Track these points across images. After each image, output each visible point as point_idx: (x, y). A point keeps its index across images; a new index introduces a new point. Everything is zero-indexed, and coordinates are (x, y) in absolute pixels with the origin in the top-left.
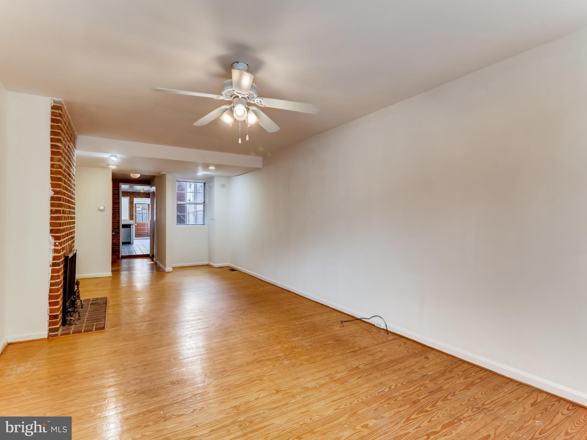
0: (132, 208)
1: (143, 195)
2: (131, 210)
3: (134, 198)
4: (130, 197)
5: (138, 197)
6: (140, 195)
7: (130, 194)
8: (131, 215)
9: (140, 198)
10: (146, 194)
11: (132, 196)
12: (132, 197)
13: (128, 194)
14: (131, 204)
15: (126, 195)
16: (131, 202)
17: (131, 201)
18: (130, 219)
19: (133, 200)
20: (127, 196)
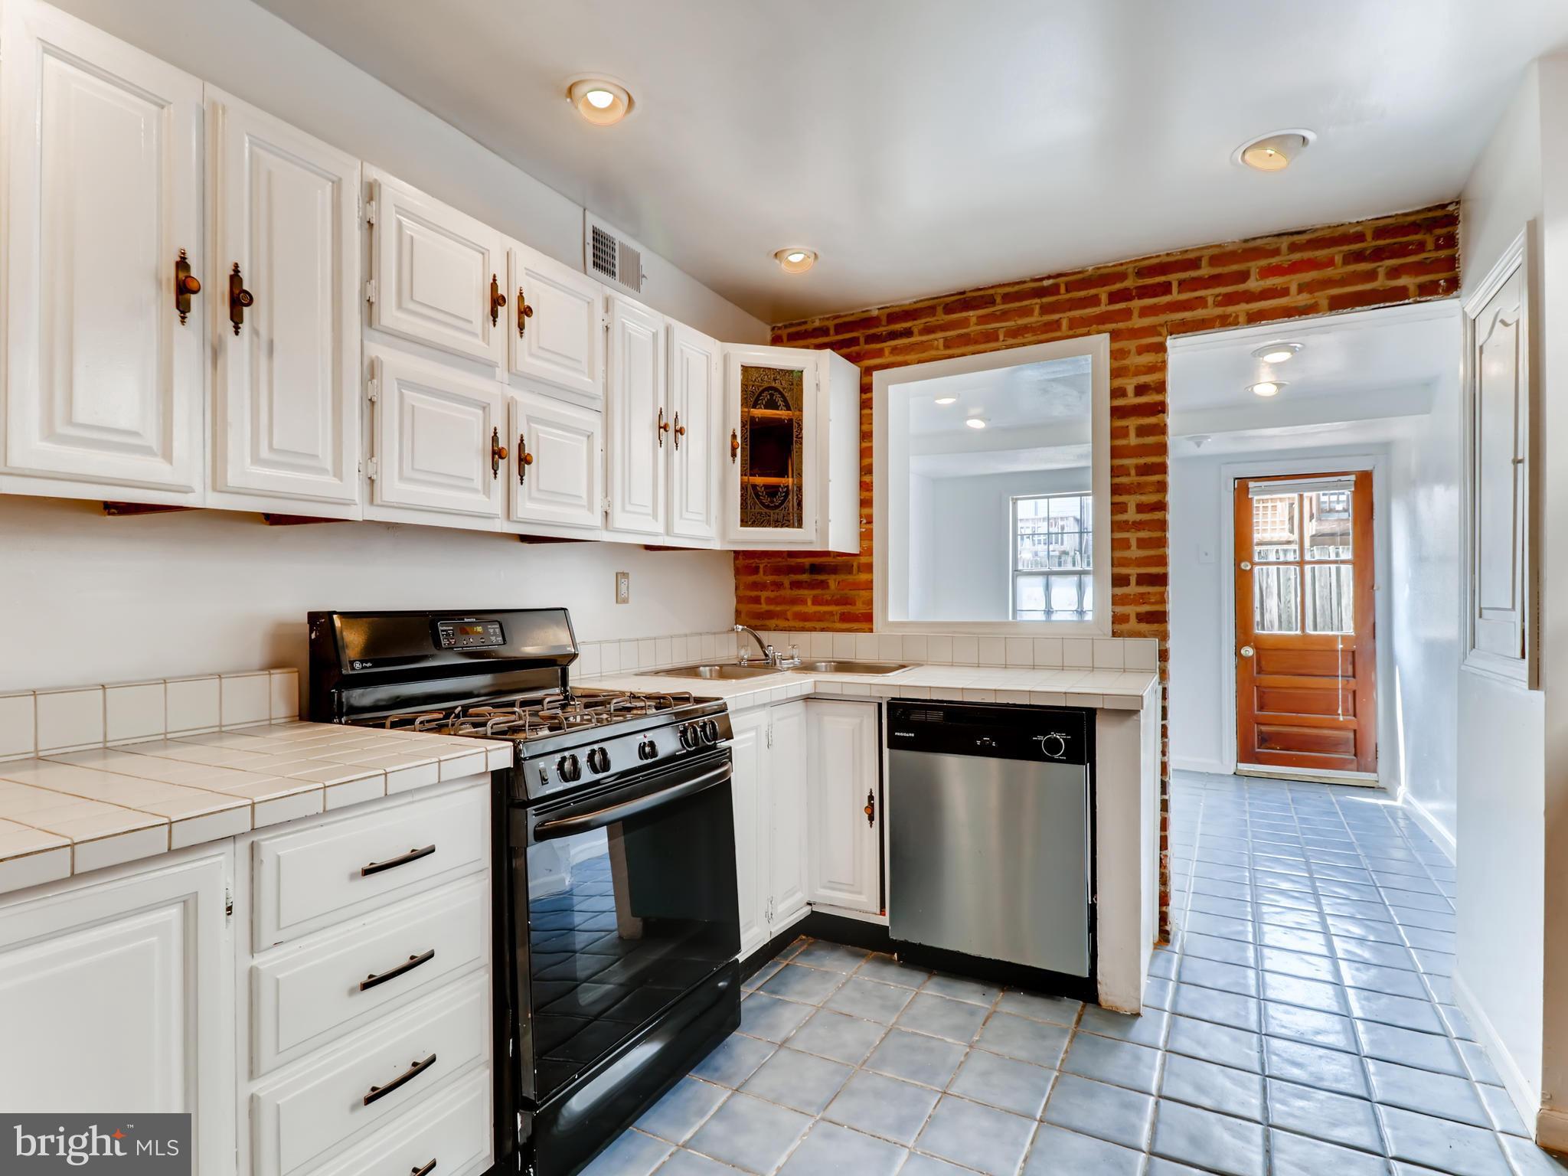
0: (1144, 470)
1: (1293, 281)
2: (1132, 501)
3: (1170, 342)
4: (1115, 336)
5: (1225, 322)
6: (1253, 284)
7: (1114, 298)
8: (1133, 572)
9: (1254, 318)
10: (1337, 253)
11: (1145, 312)
12: (1152, 331)
13: (1095, 301)
14: (1132, 423)
15: (1074, 324)
16: (1132, 400)
17: (1130, 384)
18: (1117, 619)
19: (1162, 367)
20: (1081, 327)
